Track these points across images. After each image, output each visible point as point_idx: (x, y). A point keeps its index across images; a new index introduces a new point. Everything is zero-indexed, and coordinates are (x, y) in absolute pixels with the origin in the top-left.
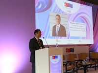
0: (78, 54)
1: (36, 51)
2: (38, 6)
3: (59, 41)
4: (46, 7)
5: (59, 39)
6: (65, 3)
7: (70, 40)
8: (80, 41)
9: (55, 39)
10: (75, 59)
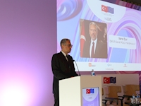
0: (123, 87)
1: (60, 81)
2: (61, 11)
3: (94, 66)
4: (72, 12)
5: (93, 63)
6: (102, 6)
7: (109, 63)
8: (125, 66)
9: (87, 63)
10: (119, 94)
